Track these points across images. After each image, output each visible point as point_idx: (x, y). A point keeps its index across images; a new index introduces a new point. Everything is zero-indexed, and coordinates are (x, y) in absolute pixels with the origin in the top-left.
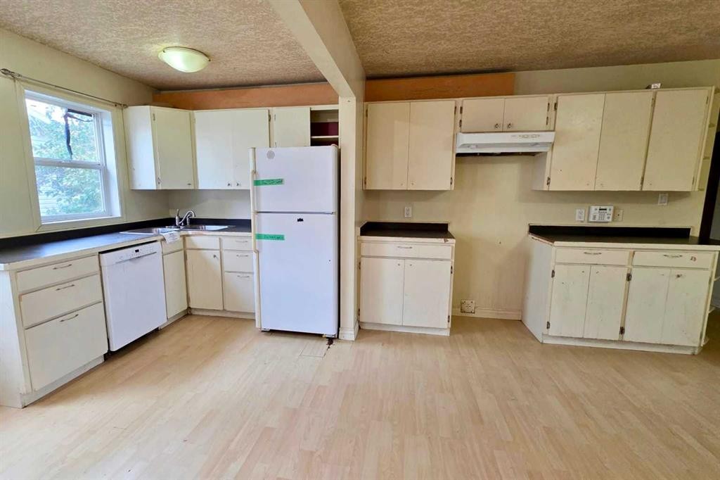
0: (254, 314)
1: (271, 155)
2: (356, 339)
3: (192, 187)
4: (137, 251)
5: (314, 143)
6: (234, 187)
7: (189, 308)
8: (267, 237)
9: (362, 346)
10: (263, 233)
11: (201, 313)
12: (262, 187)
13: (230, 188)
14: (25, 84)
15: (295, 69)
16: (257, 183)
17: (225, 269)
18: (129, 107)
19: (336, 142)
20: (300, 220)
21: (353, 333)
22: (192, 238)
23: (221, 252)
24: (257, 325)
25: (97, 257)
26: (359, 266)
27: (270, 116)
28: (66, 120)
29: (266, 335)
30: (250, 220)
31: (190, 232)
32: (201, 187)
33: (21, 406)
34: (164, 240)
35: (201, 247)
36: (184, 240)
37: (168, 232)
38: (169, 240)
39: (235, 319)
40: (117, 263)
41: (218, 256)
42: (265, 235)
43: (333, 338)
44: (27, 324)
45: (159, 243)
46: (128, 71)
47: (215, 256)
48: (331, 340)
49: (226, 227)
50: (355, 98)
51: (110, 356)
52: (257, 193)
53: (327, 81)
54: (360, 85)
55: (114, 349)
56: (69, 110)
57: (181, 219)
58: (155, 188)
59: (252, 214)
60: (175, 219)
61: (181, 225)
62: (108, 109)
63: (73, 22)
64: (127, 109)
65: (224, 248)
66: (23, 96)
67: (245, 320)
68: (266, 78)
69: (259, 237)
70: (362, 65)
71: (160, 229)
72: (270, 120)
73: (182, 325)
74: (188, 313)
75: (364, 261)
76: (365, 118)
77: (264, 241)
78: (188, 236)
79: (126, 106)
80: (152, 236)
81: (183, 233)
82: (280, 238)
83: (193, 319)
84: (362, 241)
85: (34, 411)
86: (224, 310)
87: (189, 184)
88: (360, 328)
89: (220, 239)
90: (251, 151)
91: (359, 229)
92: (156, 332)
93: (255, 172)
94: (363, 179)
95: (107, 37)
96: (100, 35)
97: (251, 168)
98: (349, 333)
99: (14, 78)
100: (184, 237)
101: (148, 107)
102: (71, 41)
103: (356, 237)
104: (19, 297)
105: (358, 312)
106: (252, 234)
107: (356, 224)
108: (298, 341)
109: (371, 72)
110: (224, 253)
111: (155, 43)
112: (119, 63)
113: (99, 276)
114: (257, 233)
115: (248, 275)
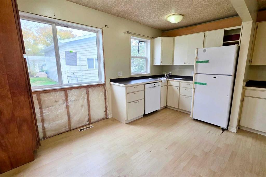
0: (190, 112)
1: (204, 51)
2: (236, 133)
3: (171, 64)
4: (154, 84)
5: (224, 45)
6: (187, 64)
7: (167, 105)
8: (199, 83)
9: (240, 137)
10: (198, 82)
11: (170, 108)
12: (199, 64)
13: (185, 64)
14: (131, 35)
15: (219, 14)
16: (197, 62)
17: (181, 94)
18: (155, 38)
19: (237, 43)
20: (215, 77)
21: (236, 129)
22: (170, 82)
23: (179, 88)
24: (191, 116)
25: (144, 85)
26: (243, 100)
27: (204, 35)
28: (139, 45)
29: (194, 121)
30: (193, 77)
31: (170, 80)
32: (174, 64)
33: (125, 123)
34: (162, 82)
35: (173, 85)
36: (168, 82)
37: (163, 79)
38: (163, 82)
39: (182, 112)
40: (149, 88)
41: (178, 89)
42: (198, 83)
43: (225, 129)
44: (128, 102)
45: (160, 82)
46: (156, 26)
47: (177, 89)
48: (223, 130)
49: (182, 79)
50: (252, 21)
51: (145, 115)
52: (197, 66)
53: (238, 15)
54: (255, 14)
55: (146, 114)
56: (140, 41)
57: (167, 75)
58: (160, 65)
59: (194, 74)
60: (165, 75)
61: (166, 77)
62: (149, 40)
63: (145, 13)
64: (154, 39)
65: (181, 86)
66: (130, 38)
67: (186, 113)
68: (205, 20)
69: (196, 83)
70: (258, 4)
71: (160, 78)
72: (204, 37)
73: (164, 111)
74: (166, 107)
75: (246, 98)
76: (255, 30)
77: (198, 85)
78: (169, 81)
79: (154, 38)
80: (158, 80)
81: (167, 80)
82: (205, 84)
83: (168, 109)
84: (246, 89)
85: (127, 125)
86: (179, 109)
87: (171, 63)
88: (239, 128)
89: (180, 83)
90: (196, 50)
91: (245, 83)
92: (156, 111)
93: (197, 58)
94: (250, 60)
95: (153, 16)
96: (151, 16)
97: (196, 57)
98: (234, 128)
99: (129, 33)
100: (167, 81)
101: (161, 37)
102: (143, 20)
103: (243, 87)
104: (127, 94)
105: (239, 121)
106: (193, 82)
107: (244, 81)
108: (207, 127)
109: (262, 7)
110: (181, 88)
111: (166, 15)
112: (154, 24)
113: (144, 91)
114: (195, 82)
115: (189, 97)
